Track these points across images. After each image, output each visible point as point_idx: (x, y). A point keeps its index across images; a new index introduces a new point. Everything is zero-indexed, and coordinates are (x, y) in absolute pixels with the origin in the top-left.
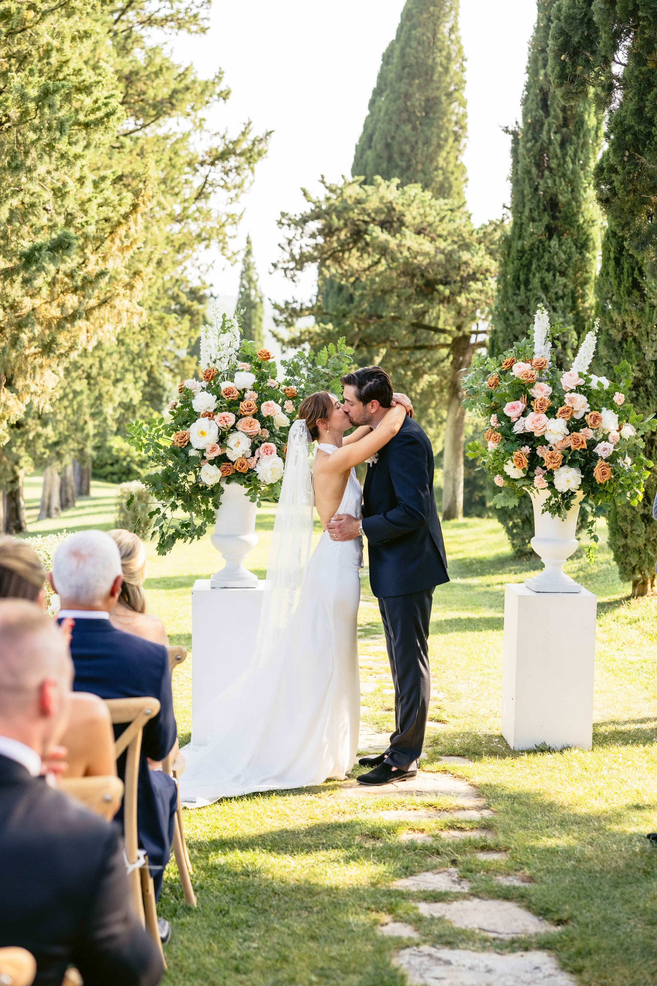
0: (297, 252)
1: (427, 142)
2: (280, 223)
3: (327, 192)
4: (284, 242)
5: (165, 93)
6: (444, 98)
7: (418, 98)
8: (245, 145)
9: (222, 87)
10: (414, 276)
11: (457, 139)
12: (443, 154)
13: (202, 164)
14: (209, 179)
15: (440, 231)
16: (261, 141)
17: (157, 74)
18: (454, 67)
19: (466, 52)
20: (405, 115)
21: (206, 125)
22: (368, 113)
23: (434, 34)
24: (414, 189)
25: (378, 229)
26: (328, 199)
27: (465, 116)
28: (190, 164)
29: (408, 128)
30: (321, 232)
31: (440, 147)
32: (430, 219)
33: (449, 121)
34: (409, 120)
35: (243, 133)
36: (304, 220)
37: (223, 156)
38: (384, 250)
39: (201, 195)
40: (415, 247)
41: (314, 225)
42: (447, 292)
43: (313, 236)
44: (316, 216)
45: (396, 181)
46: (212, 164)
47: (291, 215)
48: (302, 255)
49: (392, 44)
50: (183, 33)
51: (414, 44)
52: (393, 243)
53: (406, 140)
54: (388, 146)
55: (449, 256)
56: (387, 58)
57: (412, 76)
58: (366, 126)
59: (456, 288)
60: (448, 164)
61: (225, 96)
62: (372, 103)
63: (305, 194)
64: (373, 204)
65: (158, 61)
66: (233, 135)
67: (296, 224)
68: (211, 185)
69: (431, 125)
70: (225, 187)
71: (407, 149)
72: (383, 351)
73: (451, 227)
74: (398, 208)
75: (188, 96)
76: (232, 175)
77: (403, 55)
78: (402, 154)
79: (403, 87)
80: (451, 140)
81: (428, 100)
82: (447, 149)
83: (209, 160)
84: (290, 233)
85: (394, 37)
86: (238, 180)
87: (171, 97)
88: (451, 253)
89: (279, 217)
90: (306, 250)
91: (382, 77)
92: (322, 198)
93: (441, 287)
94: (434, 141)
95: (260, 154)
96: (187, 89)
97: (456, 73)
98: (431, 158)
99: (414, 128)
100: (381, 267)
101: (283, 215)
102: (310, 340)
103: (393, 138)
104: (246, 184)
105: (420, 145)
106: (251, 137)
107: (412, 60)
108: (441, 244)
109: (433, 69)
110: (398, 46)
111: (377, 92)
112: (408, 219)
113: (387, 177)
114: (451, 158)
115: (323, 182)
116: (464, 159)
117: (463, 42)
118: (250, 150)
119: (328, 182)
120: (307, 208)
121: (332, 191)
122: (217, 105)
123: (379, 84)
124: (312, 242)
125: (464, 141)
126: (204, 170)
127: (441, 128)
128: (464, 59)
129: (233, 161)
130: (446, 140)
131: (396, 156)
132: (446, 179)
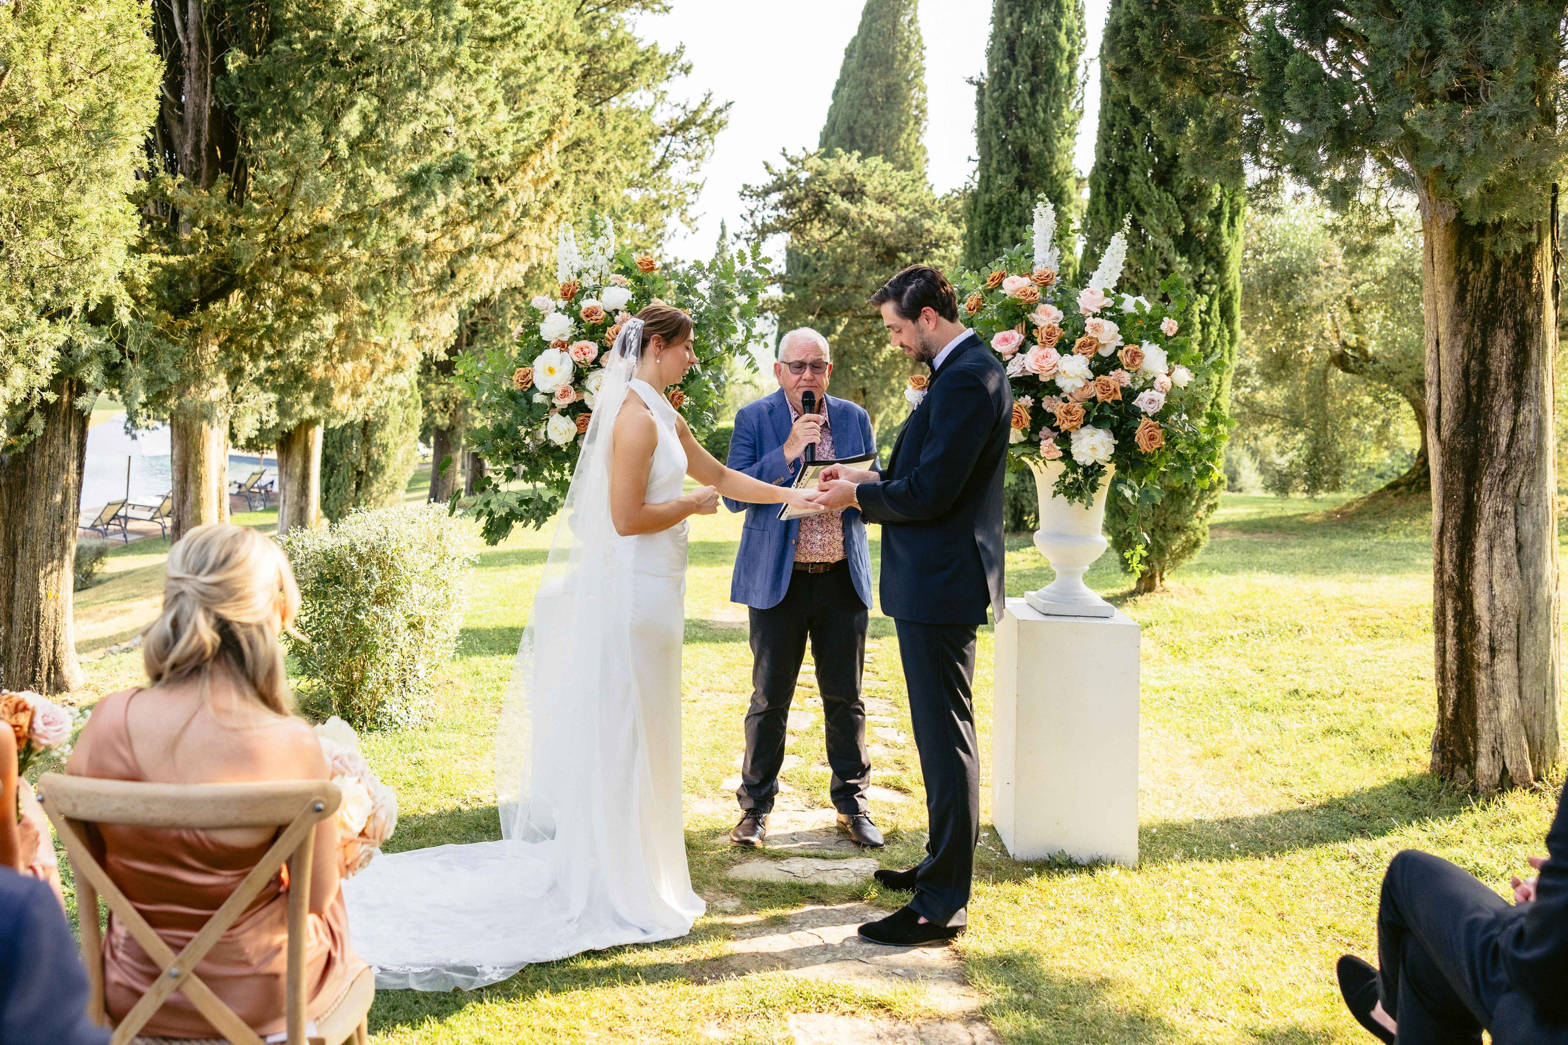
0: (759, 223)
1: (888, 125)
2: (742, 194)
3: (788, 164)
4: (746, 213)
5: (625, 65)
6: (904, 84)
7: (879, 85)
8: (705, 116)
9: (684, 60)
10: (874, 245)
11: (918, 121)
12: (905, 136)
13: (663, 134)
14: (671, 149)
15: (901, 200)
16: (720, 111)
17: (618, 48)
18: (913, 56)
19: (925, 42)
20: (866, 101)
21: (668, 98)
22: (831, 102)
23: (894, 26)
24: (874, 161)
25: (838, 198)
26: (790, 171)
27: (925, 100)
28: (651, 135)
29: (869, 113)
30: (782, 203)
31: (901, 130)
32: (891, 188)
33: (910, 105)
34: (871, 105)
35: (704, 104)
36: (767, 192)
37: (683, 127)
38: (844, 220)
39: (662, 164)
40: (876, 215)
41: (776, 197)
42: (909, 259)
43: (775, 208)
44: (779, 187)
45: (857, 153)
46: (673, 134)
47: (754, 187)
48: (764, 225)
49: (854, 40)
50: (647, 13)
51: (875, 35)
52: (853, 211)
53: (868, 123)
54: (850, 129)
55: (910, 223)
56: (849, 52)
57: (873, 65)
58: (830, 116)
59: (918, 255)
60: (909, 145)
61: (686, 70)
62: (836, 93)
63: (767, 167)
64: (834, 175)
65: (620, 35)
66: (693, 106)
67: (758, 195)
68: (673, 154)
69: (891, 110)
70: (687, 157)
71: (869, 131)
72: (846, 321)
73: (913, 196)
74: (859, 179)
75: (648, 67)
76: (693, 145)
77: (864, 46)
78: (864, 137)
79: (864, 75)
80: (912, 123)
81: (889, 86)
82: (908, 131)
83: (670, 130)
84: (752, 204)
85: (855, 33)
86: (699, 151)
87: (632, 67)
88: (912, 221)
89: (741, 189)
90: (768, 221)
91: (844, 69)
92: (784, 171)
93: (903, 255)
94: (895, 125)
95: (720, 126)
96: (648, 60)
97: (916, 62)
98: (893, 139)
99: (875, 113)
100: (841, 238)
101: (746, 187)
102: (773, 309)
103: (855, 122)
104: (708, 154)
105: (881, 127)
106: (712, 108)
107: (874, 50)
108: (903, 213)
109: (893, 57)
110: (859, 41)
111: (840, 84)
112: (869, 188)
113: (849, 151)
114: (912, 140)
115: (785, 155)
116: (924, 141)
117: (922, 33)
118: (710, 120)
119: (789, 154)
120: (769, 180)
121: (793, 163)
122: (679, 79)
123: (842, 76)
124: (774, 213)
125: (924, 124)
126: (665, 141)
127: (902, 112)
128: (923, 48)
129: (694, 132)
130: (907, 123)
131: (858, 138)
132: (908, 159)
